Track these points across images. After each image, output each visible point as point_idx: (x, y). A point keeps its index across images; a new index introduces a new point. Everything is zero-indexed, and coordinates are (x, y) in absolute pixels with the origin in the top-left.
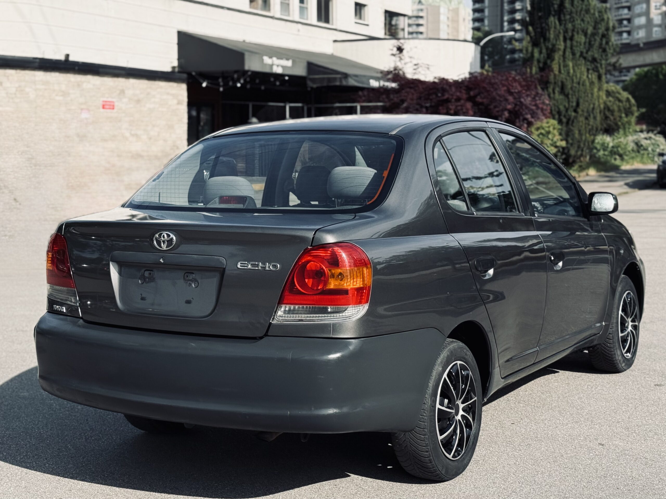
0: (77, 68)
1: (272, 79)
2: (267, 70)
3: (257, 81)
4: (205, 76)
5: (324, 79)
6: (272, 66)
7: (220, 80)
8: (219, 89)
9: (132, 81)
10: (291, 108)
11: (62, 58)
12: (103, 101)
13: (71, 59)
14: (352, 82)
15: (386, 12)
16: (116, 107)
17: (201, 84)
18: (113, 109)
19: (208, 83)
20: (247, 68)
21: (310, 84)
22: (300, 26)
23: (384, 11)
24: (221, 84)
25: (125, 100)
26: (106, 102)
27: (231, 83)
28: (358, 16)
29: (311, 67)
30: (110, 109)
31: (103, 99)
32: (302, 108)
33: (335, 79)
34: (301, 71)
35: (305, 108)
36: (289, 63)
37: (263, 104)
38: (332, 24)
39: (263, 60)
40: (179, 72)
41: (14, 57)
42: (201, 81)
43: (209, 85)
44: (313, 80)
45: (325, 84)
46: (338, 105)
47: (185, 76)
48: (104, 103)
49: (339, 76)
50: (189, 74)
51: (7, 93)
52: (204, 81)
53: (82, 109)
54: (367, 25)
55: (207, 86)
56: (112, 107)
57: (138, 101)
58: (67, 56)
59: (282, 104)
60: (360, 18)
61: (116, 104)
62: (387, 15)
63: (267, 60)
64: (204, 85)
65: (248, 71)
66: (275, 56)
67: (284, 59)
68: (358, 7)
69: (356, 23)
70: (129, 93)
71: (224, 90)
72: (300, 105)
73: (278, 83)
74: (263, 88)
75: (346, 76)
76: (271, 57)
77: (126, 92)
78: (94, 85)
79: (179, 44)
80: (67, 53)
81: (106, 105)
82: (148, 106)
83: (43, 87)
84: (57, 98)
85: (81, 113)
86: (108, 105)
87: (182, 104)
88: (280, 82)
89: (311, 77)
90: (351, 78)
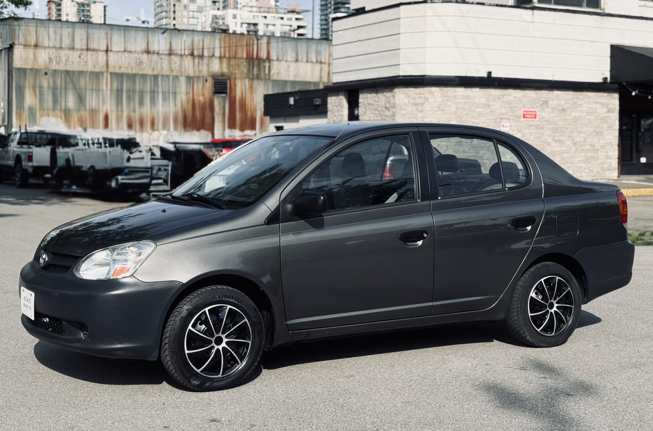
0: (496, 83)
4: (635, 85)
8: (647, 97)
9: (556, 93)
11: (485, 75)
12: (524, 111)
13: (493, 75)
16: (537, 116)
17: (632, 92)
18: (535, 118)
19: (639, 92)
25: (548, 110)
26: (527, 111)
30: (531, 118)
31: (523, 110)
40: (611, 83)
41: (441, 76)
42: (631, 90)
43: (638, 94)
47: (617, 86)
48: (525, 113)
50: (620, 84)
51: (432, 107)
52: (635, 90)
53: (502, 119)
55: (636, 95)
56: (533, 116)
57: (563, 110)
58: (490, 73)
61: (538, 114)
64: (634, 94)
70: (553, 103)
77: (550, 102)
78: (515, 97)
79: (612, 57)
80: (490, 71)
81: (527, 114)
82: (573, 114)
83: (464, 101)
84: (477, 110)
85: (501, 122)
86: (529, 115)
87: (613, 112)
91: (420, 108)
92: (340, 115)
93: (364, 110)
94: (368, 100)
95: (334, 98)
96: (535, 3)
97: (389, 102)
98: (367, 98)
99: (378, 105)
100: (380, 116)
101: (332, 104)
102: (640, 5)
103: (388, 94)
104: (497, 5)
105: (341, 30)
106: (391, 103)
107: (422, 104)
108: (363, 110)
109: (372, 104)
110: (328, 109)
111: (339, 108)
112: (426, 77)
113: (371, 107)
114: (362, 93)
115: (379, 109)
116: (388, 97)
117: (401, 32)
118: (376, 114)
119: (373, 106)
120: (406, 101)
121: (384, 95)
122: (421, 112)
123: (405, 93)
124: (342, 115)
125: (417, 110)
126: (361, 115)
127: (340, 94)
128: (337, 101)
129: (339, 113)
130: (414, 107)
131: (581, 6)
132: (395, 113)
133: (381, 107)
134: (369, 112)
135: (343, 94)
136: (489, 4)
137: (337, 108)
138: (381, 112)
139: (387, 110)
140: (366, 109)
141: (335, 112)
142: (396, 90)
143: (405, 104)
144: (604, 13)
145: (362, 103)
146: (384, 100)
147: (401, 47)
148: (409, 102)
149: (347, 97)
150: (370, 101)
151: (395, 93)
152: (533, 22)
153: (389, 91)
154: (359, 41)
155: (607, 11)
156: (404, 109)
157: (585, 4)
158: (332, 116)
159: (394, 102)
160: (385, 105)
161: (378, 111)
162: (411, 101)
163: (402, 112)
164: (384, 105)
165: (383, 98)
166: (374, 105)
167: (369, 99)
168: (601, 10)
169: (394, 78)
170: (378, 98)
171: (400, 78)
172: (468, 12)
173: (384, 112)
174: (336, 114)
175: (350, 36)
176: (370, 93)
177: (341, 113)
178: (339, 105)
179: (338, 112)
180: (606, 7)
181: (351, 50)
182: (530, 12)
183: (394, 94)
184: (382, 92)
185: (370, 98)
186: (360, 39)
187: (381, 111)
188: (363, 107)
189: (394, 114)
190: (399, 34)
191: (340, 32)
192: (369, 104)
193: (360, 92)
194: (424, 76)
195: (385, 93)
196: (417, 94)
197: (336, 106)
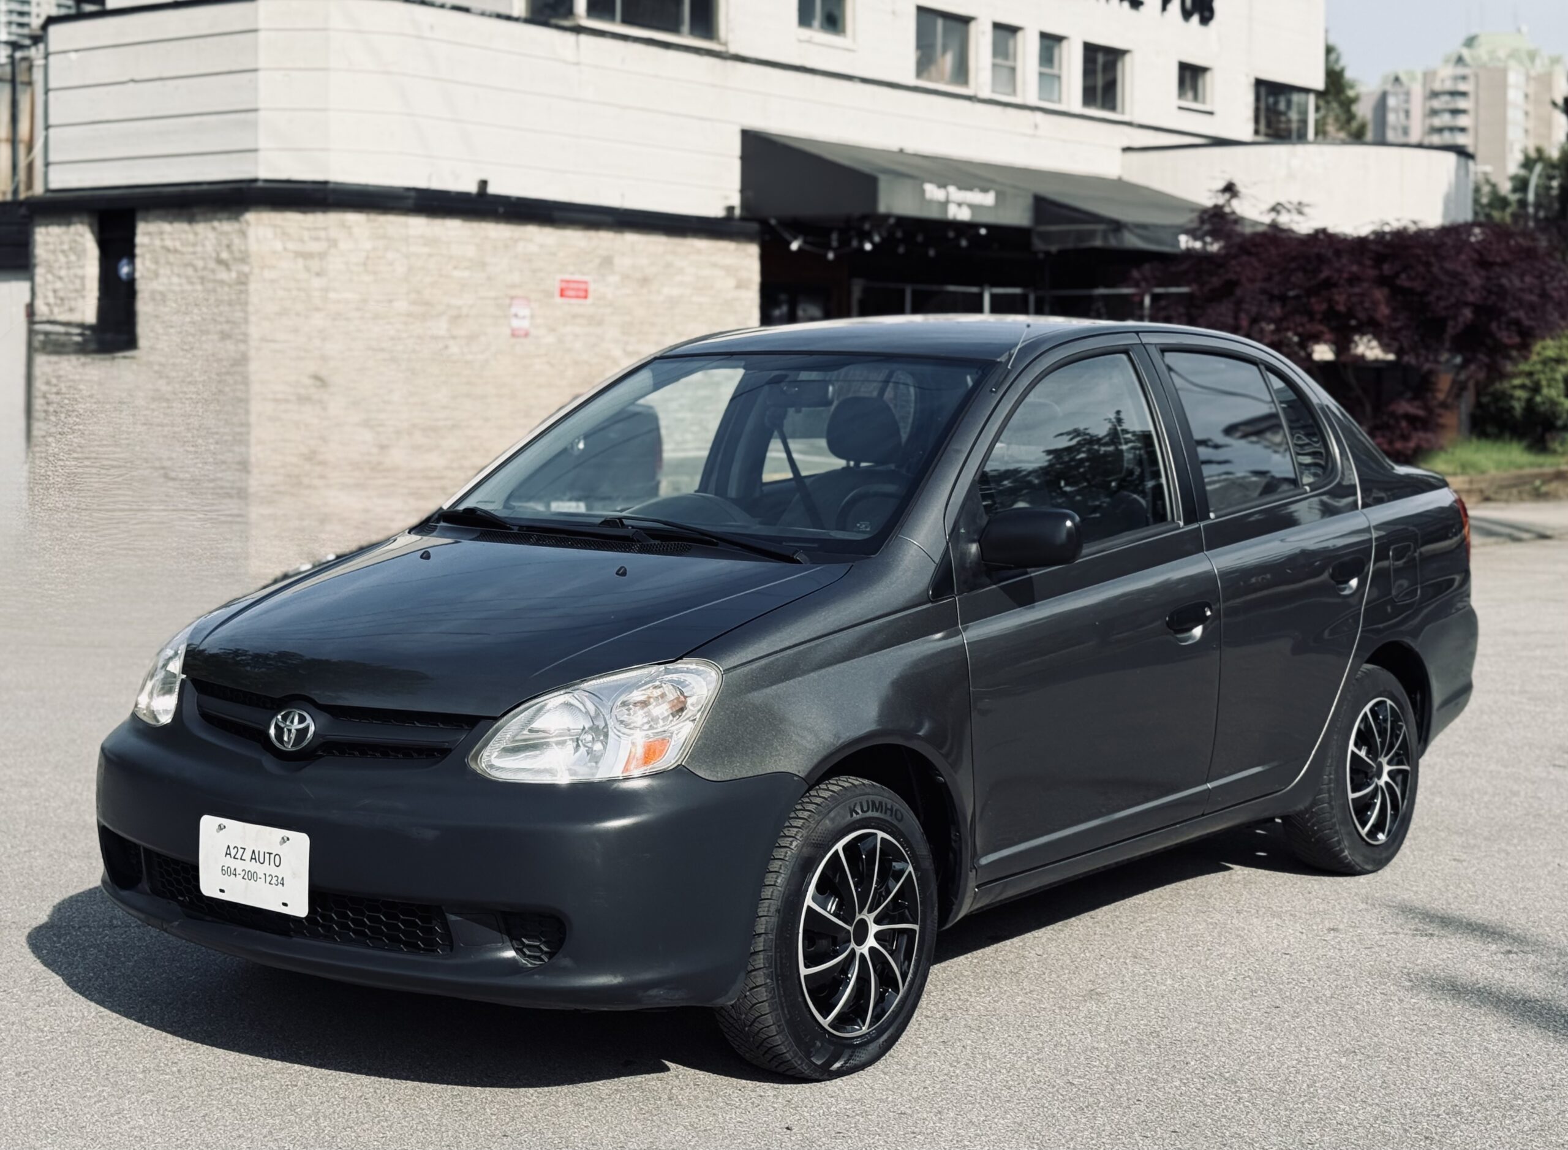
0: (501, 210)
1: (951, 234)
2: (934, 214)
3: (920, 238)
4: (797, 227)
5: (1069, 232)
6: (945, 204)
7: (834, 237)
8: (825, 256)
9: (631, 239)
10: (995, 295)
11: (472, 188)
12: (562, 281)
13: (492, 189)
14: (1132, 241)
15: (1259, 83)
16: (591, 295)
17: (789, 243)
18: (586, 297)
19: (805, 242)
20: (882, 208)
21: (1038, 245)
22: (1039, 116)
23: (1253, 81)
24: (835, 244)
25: (613, 279)
26: (568, 282)
27: (854, 243)
28: (1190, 95)
29: (1043, 206)
30: (578, 297)
31: (560, 277)
32: (1024, 296)
33: (1092, 234)
34: (1018, 216)
35: (1032, 298)
36: (988, 199)
37: (935, 288)
38: (1123, 113)
39: (923, 192)
40: (743, 219)
41: (367, 186)
42: (790, 238)
43: (804, 246)
44: (1046, 237)
45: (1070, 245)
46: (1102, 291)
47: (755, 226)
48: (564, 285)
49: (1101, 227)
50: (764, 222)
51: (346, 263)
52: (795, 238)
53: (512, 298)
54: (1211, 113)
55: (800, 249)
56: (582, 294)
57: (645, 281)
58: (483, 184)
59: (974, 290)
60: (1196, 98)
61: (592, 287)
62: (1263, 91)
63: (932, 192)
64: (794, 246)
65: (887, 216)
66: (953, 184)
67: (977, 190)
68: (1188, 74)
69: (1180, 108)
70: (623, 263)
71: (836, 257)
72: (1017, 291)
73: (964, 243)
74: (932, 253)
75: (1117, 226)
76: (942, 185)
77: (617, 261)
78: (541, 246)
79: (744, 158)
80: (484, 177)
81: (568, 289)
82: (666, 291)
83: (426, 250)
84: (457, 273)
85: (510, 306)
86: (573, 289)
87: (747, 288)
88: (969, 241)
89: (1043, 228)
90: (1131, 231)
91: (315, 265)
92: (76, 276)
93: (153, 267)
94: (162, 240)
95: (55, 231)
96: (580, 17)
97: (229, 246)
98: (161, 233)
99: (194, 253)
100: (202, 283)
101: (51, 247)
102: (802, 38)
103: (226, 226)
104: (499, 16)
105: (76, 51)
106: (235, 248)
107: (322, 256)
108: (148, 263)
109: (176, 251)
110: (38, 260)
111: (73, 258)
112: (331, 186)
113: (172, 258)
114: (146, 220)
115: (200, 264)
116: (227, 233)
117: (261, 64)
118: (188, 278)
119: (178, 256)
120: (278, 246)
121: (214, 229)
122: (318, 274)
123: (275, 226)
124: (83, 278)
125: (308, 269)
126: (142, 277)
127: (75, 219)
128: (66, 238)
129: (72, 272)
130: (300, 261)
131: (675, 29)
132: (246, 275)
133: (203, 259)
134: (168, 272)
135: (86, 219)
136: (479, 11)
137: (67, 256)
138: (205, 273)
139: (222, 268)
140: (157, 262)
141: (60, 268)
142: (250, 217)
143: (274, 252)
144: (727, 52)
145: (143, 245)
146: (214, 241)
147: (260, 105)
148: (285, 249)
149: (96, 228)
150: (169, 243)
151: (248, 223)
152: (577, 64)
153: (229, 219)
154: (133, 81)
155: (733, 49)
156: (272, 267)
157: (686, 27)
158: (50, 277)
159: (243, 248)
160: (218, 254)
161: (196, 270)
162: (291, 246)
163: (268, 274)
164: (214, 255)
165: (211, 235)
166: (182, 253)
167: (166, 236)
168: (720, 44)
169: (244, 185)
170: (196, 234)
171: (260, 184)
172: (432, 27)
173: (213, 271)
174: (63, 273)
175: (104, 67)
176: (171, 222)
177: (80, 272)
178: (71, 249)
179: (69, 268)
180: (731, 37)
181: (109, 104)
182: (570, 38)
183: (244, 226)
184: (206, 220)
185: (170, 234)
186: (137, 78)
187: (205, 268)
188: (148, 256)
189: (243, 279)
190: (255, 70)
191: (73, 55)
192: (168, 250)
193: (139, 215)
194: (326, 183)
195: (216, 224)
196: (308, 229)
197: (63, 252)
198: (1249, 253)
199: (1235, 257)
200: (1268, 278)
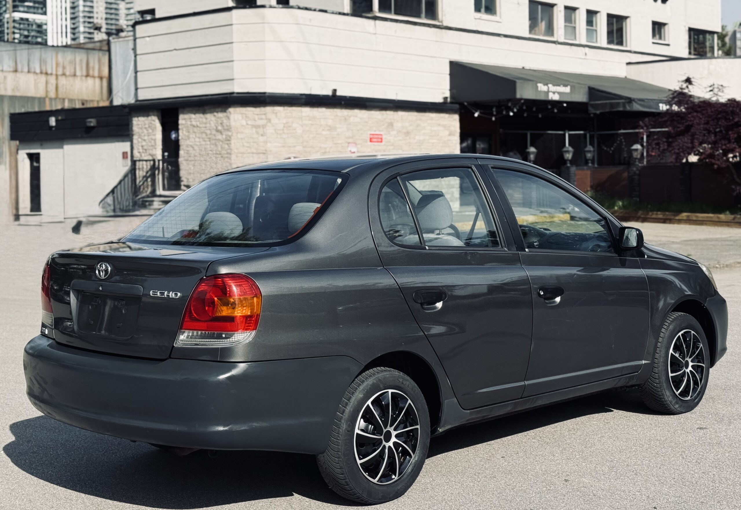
0: (343, 103)
1: (550, 107)
2: (542, 97)
3: (534, 109)
4: (477, 106)
5: (606, 103)
6: (547, 93)
7: (494, 109)
8: (491, 119)
9: (401, 114)
10: (570, 135)
11: (330, 93)
12: (371, 134)
13: (338, 93)
14: (637, 107)
15: (691, 30)
16: (384, 140)
17: (474, 114)
18: (381, 142)
19: (481, 113)
20: (518, 96)
21: (591, 110)
22: (587, 49)
23: (687, 29)
24: (495, 113)
25: (393, 133)
26: (373, 135)
27: (504, 113)
28: (657, 36)
29: (593, 92)
30: (378, 142)
31: (370, 132)
32: (585, 135)
33: (618, 104)
34: (581, 97)
35: (588, 136)
36: (567, 90)
37: (542, 132)
38: (626, 46)
39: (537, 87)
40: (451, 103)
41: (283, 94)
42: (474, 111)
43: (481, 115)
44: (595, 106)
45: (607, 110)
46: (622, 131)
47: (457, 106)
48: (372, 136)
49: (622, 101)
50: (461, 104)
51: (275, 130)
52: (476, 111)
53: (349, 143)
54: (668, 45)
55: (479, 116)
56: (380, 140)
57: (408, 133)
58: (335, 91)
59: (560, 132)
60: (660, 38)
61: (384, 137)
62: (692, 33)
63: (542, 87)
64: (476, 115)
65: (521, 99)
66: (551, 83)
67: (562, 86)
68: (656, 27)
69: (653, 43)
70: (398, 125)
71: (496, 119)
73: (556, 111)
74: (540, 116)
75: (630, 100)
76: (546, 84)
77: (395, 124)
78: (361, 119)
79: (451, 75)
80: (335, 88)
81: (373, 138)
82: (417, 137)
83: (310, 122)
84: (324, 133)
85: (348, 146)
86: (376, 138)
87: (454, 135)
88: (558, 109)
89: (593, 103)
90: (636, 102)
91: (261, 131)
92: (152, 139)
93: (187, 134)
94: (191, 122)
95: (142, 119)
96: (376, 12)
97: (221, 124)
98: (190, 119)
99: (206, 127)
100: (210, 141)
101: (140, 126)
102: (476, 17)
103: (220, 115)
104: (340, 13)
105: (149, 37)
106: (224, 124)
107: (264, 126)
108: (184, 132)
109: (197, 126)
110: (134, 133)
111: (150, 131)
112: (267, 94)
113: (195, 130)
114: (183, 113)
115: (208, 132)
116: (221, 118)
117: (234, 40)
118: (203, 138)
119: (198, 129)
120: (244, 123)
121: (215, 116)
122: (262, 135)
123: (242, 114)
124: (155, 140)
125: (257, 133)
126: (182, 139)
127: (151, 113)
128: (147, 122)
129: (150, 137)
130: (254, 130)
131: (418, 16)
132: (230, 137)
133: (210, 130)
134: (194, 136)
135: (156, 113)
136: (331, 12)
137: (147, 130)
138: (211, 136)
139: (219, 134)
140: (189, 132)
141: (145, 136)
142: (231, 110)
143: (243, 126)
144: (442, 25)
145: (182, 124)
146: (215, 122)
147: (234, 59)
148: (247, 124)
149: (160, 117)
150: (194, 123)
151: (230, 112)
152: (375, 34)
153: (221, 111)
154: (175, 50)
155: (445, 24)
156: (242, 133)
157: (423, 15)
158: (140, 140)
159: (228, 124)
160: (217, 127)
161: (207, 135)
162: (250, 123)
163: (239, 136)
164: (215, 128)
165: (213, 119)
166: (200, 127)
167: (192, 120)
168: (439, 22)
169: (228, 96)
170: (206, 119)
171: (235, 95)
172: (310, 20)
173: (215, 135)
174: (146, 138)
175: (162, 43)
176: (195, 114)
177: (153, 137)
178: (149, 127)
179: (148, 136)
180: (444, 19)
181: (164, 60)
182: (372, 22)
183: (228, 114)
184: (211, 112)
185: (195, 119)
186: (177, 48)
187: (211, 134)
188: (184, 129)
189: (228, 138)
190: (232, 43)
191: (147, 39)
192: (194, 126)
193: (180, 111)
194: (265, 93)
195: (215, 114)
196: (257, 115)
197: (146, 128)
198: (697, 112)
199: (690, 113)
200: (707, 123)
